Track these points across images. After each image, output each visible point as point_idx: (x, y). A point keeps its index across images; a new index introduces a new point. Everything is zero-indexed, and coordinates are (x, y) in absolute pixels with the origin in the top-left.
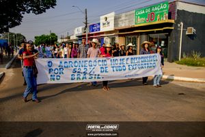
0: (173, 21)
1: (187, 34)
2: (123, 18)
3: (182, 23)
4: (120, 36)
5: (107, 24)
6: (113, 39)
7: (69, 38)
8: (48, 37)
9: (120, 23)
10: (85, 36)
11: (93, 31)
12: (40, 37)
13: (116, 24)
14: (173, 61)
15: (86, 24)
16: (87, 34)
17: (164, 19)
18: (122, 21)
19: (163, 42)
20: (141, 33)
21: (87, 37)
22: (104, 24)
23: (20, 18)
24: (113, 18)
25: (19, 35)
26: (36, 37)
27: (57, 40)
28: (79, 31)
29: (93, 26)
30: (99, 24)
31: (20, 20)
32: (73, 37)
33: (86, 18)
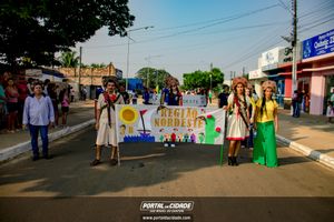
10: (290, 68)
12: (192, 75)
16: (294, 63)
21: (294, 73)
26: (185, 76)
27: (222, 81)
28: (272, 58)
32: (256, 75)
33: (295, 23)
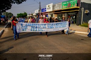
0: (79, 7)
1: (85, 13)
2: (56, 6)
3: (83, 8)
4: (55, 14)
5: (49, 8)
6: (52, 15)
7: (32, 14)
8: (23, 14)
9: (55, 8)
10: (39, 14)
11: (43, 11)
13: (53, 8)
14: (78, 25)
15: (40, 8)
16: (40, 13)
17: (75, 6)
18: (56, 7)
19: (74, 17)
20: (65, 13)
21: (40, 14)
22: (48, 8)
23: (11, 6)
24: (52, 6)
25: (10, 13)
26: (17, 14)
27: (27, 15)
28: (37, 11)
29: (43, 9)
30: (46, 8)
31: (11, 7)
32: (34, 14)
33: (40, 6)
